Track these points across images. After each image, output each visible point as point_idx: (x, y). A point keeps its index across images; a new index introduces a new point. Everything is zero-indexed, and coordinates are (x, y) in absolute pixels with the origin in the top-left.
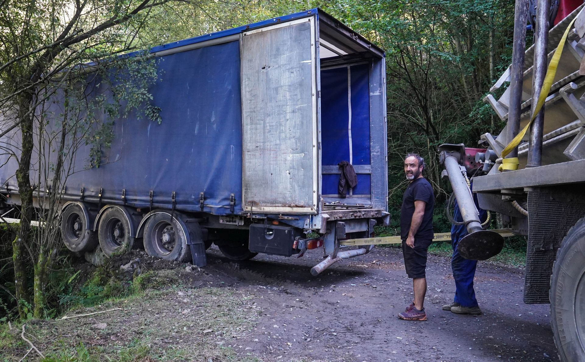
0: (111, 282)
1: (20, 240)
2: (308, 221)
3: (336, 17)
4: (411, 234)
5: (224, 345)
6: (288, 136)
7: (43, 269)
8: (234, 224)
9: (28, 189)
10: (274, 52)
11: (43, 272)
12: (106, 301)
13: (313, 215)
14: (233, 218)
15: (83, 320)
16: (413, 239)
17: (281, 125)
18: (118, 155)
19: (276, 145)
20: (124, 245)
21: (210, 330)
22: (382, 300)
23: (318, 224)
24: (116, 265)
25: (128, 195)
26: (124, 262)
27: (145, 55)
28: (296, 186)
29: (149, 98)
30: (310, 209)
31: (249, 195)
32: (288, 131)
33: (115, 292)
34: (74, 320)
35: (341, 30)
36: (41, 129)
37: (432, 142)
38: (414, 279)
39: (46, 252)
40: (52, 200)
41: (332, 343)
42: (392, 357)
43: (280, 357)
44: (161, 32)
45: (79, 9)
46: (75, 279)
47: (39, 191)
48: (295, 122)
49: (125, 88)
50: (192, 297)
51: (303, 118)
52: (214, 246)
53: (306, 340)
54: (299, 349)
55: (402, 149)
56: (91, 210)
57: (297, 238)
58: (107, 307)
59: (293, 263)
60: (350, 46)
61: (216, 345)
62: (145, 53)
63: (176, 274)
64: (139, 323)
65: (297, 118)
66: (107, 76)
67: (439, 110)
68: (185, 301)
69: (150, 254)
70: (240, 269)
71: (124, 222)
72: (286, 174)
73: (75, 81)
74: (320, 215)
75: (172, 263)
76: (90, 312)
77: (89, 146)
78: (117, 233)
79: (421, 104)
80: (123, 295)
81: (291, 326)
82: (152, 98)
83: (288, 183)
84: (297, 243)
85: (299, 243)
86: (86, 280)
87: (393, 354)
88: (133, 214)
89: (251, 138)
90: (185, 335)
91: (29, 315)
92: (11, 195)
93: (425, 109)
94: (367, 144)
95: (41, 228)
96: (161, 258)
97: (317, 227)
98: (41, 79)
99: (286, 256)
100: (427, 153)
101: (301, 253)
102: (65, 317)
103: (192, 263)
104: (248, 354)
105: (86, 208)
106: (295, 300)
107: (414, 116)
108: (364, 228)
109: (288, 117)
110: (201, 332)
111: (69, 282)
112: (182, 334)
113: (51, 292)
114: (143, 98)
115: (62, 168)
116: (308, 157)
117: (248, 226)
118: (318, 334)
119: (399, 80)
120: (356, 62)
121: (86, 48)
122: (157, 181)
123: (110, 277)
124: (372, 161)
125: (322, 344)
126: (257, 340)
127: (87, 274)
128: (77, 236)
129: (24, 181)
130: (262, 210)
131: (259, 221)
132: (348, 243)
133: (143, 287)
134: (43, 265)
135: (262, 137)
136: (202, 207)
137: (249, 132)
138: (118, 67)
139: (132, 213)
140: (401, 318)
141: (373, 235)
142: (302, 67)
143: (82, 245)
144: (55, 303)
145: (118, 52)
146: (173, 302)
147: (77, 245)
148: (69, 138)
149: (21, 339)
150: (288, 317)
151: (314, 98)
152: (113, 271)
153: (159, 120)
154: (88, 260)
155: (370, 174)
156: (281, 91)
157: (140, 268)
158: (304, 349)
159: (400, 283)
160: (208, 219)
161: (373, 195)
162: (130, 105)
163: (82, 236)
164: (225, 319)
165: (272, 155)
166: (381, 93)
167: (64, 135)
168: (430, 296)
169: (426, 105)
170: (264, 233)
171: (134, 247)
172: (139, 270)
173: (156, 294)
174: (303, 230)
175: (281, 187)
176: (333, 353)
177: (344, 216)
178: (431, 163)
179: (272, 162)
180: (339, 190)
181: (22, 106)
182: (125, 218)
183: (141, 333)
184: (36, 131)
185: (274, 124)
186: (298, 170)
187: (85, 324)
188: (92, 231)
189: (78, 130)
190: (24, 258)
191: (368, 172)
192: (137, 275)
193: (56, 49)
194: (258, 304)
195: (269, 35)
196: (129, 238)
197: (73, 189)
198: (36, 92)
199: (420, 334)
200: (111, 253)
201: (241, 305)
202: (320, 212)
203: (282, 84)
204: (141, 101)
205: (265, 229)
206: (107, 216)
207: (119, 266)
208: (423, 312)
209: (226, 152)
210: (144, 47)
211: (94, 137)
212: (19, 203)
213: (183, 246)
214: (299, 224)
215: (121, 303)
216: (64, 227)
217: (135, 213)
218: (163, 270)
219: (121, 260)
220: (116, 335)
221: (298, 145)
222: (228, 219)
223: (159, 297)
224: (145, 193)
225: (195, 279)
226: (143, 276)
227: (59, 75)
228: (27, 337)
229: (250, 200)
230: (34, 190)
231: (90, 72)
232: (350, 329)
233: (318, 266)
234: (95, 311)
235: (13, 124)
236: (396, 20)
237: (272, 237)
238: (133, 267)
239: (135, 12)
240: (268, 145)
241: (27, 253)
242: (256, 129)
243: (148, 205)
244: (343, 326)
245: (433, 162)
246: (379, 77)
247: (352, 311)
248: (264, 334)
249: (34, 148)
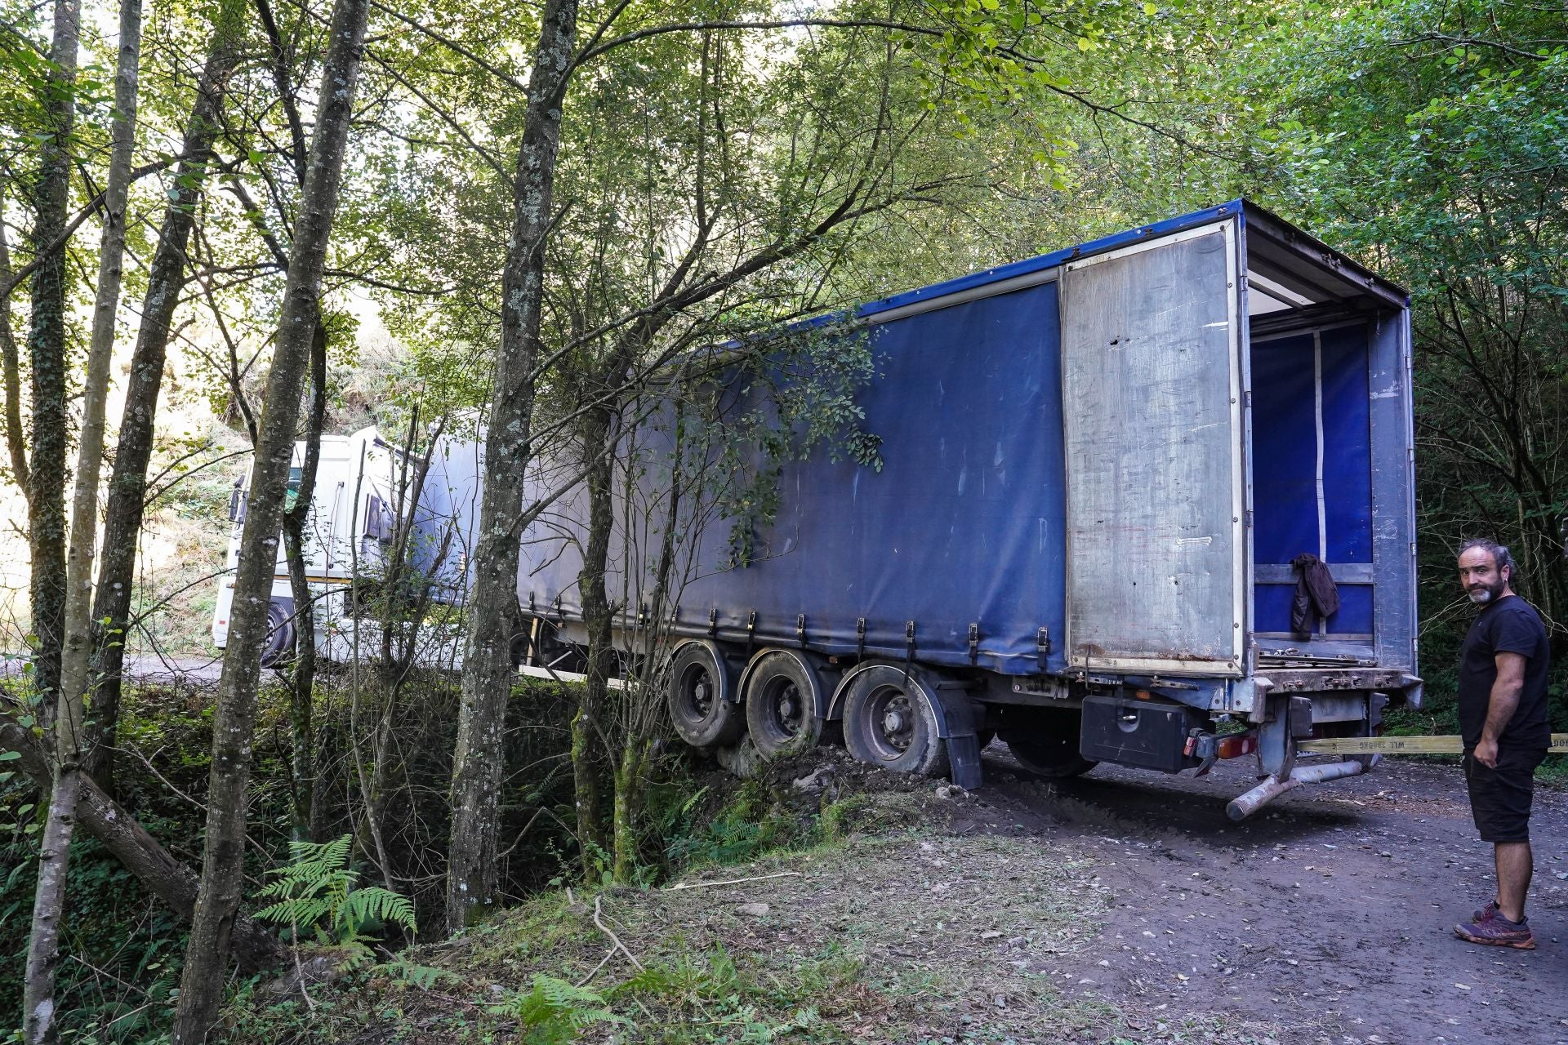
0: (773, 814)
1: (585, 717)
2: (1220, 693)
3: (1287, 218)
4: (1488, 733)
5: (1029, 968)
6: (1173, 496)
7: (633, 780)
8: (1047, 694)
9: (603, 612)
10: (1138, 307)
11: (631, 788)
12: (763, 856)
13: (1233, 680)
14: (1043, 681)
15: (718, 893)
16: (1494, 748)
17: (1156, 471)
18: (789, 541)
19: (1145, 517)
20: (801, 735)
21: (996, 934)
22: (1407, 890)
23: (1246, 700)
24: (785, 777)
25: (811, 626)
26: (802, 771)
27: (846, 321)
28: (1192, 612)
29: (856, 415)
30: (1225, 664)
31: (1083, 631)
32: (1172, 485)
33: (782, 836)
34: (700, 892)
35: (1300, 248)
36: (629, 486)
37: (1531, 507)
38: (1498, 843)
39: (639, 745)
40: (651, 635)
41: (1289, 983)
42: (1448, 1033)
43: (1163, 1007)
44: (878, 271)
45: (705, 230)
46: (697, 803)
47: (625, 617)
48: (1190, 465)
49: (805, 396)
50: (954, 855)
51: (1208, 455)
52: (996, 742)
53: (1222, 970)
54: (1206, 992)
55: (1448, 526)
56: (730, 657)
57: (1194, 731)
58: (768, 868)
59: (1180, 788)
60: (1321, 283)
61: (1011, 969)
62: (846, 318)
63: (915, 804)
64: (837, 908)
65: (1195, 456)
66: (765, 370)
67: (1550, 430)
68: (938, 863)
69: (857, 755)
70: (1059, 796)
71: (802, 685)
72: (1167, 586)
73: (696, 383)
74: (1249, 680)
75: (906, 778)
76: (733, 875)
77: (729, 522)
78: (785, 708)
79: (1502, 417)
80: (801, 843)
81: (1184, 936)
82: (862, 416)
83: (1174, 605)
84: (1195, 743)
85: (1197, 742)
86: (721, 807)
87: (1449, 1025)
88: (822, 669)
89: (1085, 501)
90: (940, 940)
91: (606, 876)
92: (568, 623)
93: (1513, 429)
94: (1363, 513)
95: (628, 694)
96: (882, 767)
97: (1241, 708)
98: (627, 380)
99: (1167, 771)
100: (1517, 536)
101: (1203, 766)
102: (680, 886)
103: (950, 780)
104: (1088, 994)
105: (721, 653)
106: (1189, 875)
107: (1482, 447)
108: (1357, 713)
109: (1172, 454)
110: (976, 935)
111: (686, 808)
112: (934, 938)
113: (647, 829)
114: (843, 417)
115: (671, 570)
116: (1222, 544)
117: (1079, 700)
118: (1252, 959)
119: (1441, 360)
120: (1336, 321)
121: (721, 311)
122: (874, 598)
123: (771, 803)
124: (1376, 555)
125: (1263, 984)
126: (1105, 963)
127: (723, 795)
128: (701, 713)
129: (595, 596)
130: (1112, 666)
131: (1105, 690)
132: (1316, 747)
133: (844, 828)
134: (633, 771)
135: (1112, 501)
136: (974, 656)
137: (1081, 487)
138: (790, 350)
139: (818, 666)
140: (1462, 938)
141: (1380, 730)
142: (1207, 339)
143: (711, 733)
144: (655, 853)
145: (789, 317)
146: (910, 866)
147: (702, 732)
148: (686, 504)
149: (593, 926)
150: (1175, 913)
151: (1235, 409)
152: (778, 790)
153: (876, 463)
154: (724, 764)
155: (1370, 586)
156: (1156, 396)
157: (836, 786)
158: (1219, 993)
159: (1451, 849)
160: (986, 682)
161: (1379, 636)
162: (815, 431)
163: (712, 714)
164: (1029, 909)
165: (1135, 541)
166: (1400, 392)
167: (675, 498)
168: (1537, 889)
169: (1514, 419)
170: (1117, 717)
171: (823, 741)
172: (834, 791)
173: (874, 846)
174: (1208, 713)
175: (1156, 614)
176: (1291, 1009)
177: (1307, 684)
178: (1526, 559)
179: (1135, 557)
180: (1293, 621)
181: (590, 437)
182: (804, 677)
183: (842, 930)
184: (618, 488)
185: (1140, 469)
186: (1197, 574)
187: (723, 903)
188: (733, 703)
189: (706, 487)
190: (595, 757)
191: (1365, 580)
192: (830, 803)
193: (659, 315)
194: (1105, 880)
195: (1126, 268)
196: (811, 721)
197: (695, 612)
198: (619, 407)
199: (1518, 983)
200: (773, 751)
201: (1066, 878)
202: (1251, 672)
203: (1158, 379)
204: (838, 423)
205: (1117, 708)
206: (765, 672)
207: (791, 781)
208: (1521, 927)
209: (1030, 533)
210: (843, 306)
211: (739, 501)
212: (583, 639)
213: (931, 741)
214: (1201, 700)
215: (797, 862)
216: (674, 694)
217: (827, 665)
218: (887, 793)
219: (795, 767)
220: (789, 930)
221: (1198, 516)
222: (1032, 684)
223: (880, 852)
224: (848, 624)
225: (958, 816)
226: (844, 803)
227: (665, 370)
228: (606, 923)
229: (1082, 641)
230: (614, 613)
231: (729, 364)
232: (1330, 953)
233: (1243, 798)
234: (742, 875)
235: (576, 476)
236: (1436, 216)
237: (1134, 727)
238: (820, 784)
239: (822, 229)
240: (1126, 517)
241: (600, 746)
242: (1098, 481)
243: (854, 648)
244: (1313, 944)
245: (1532, 557)
246: (1394, 355)
247: (1333, 911)
248: (1121, 950)
249: (614, 526)
